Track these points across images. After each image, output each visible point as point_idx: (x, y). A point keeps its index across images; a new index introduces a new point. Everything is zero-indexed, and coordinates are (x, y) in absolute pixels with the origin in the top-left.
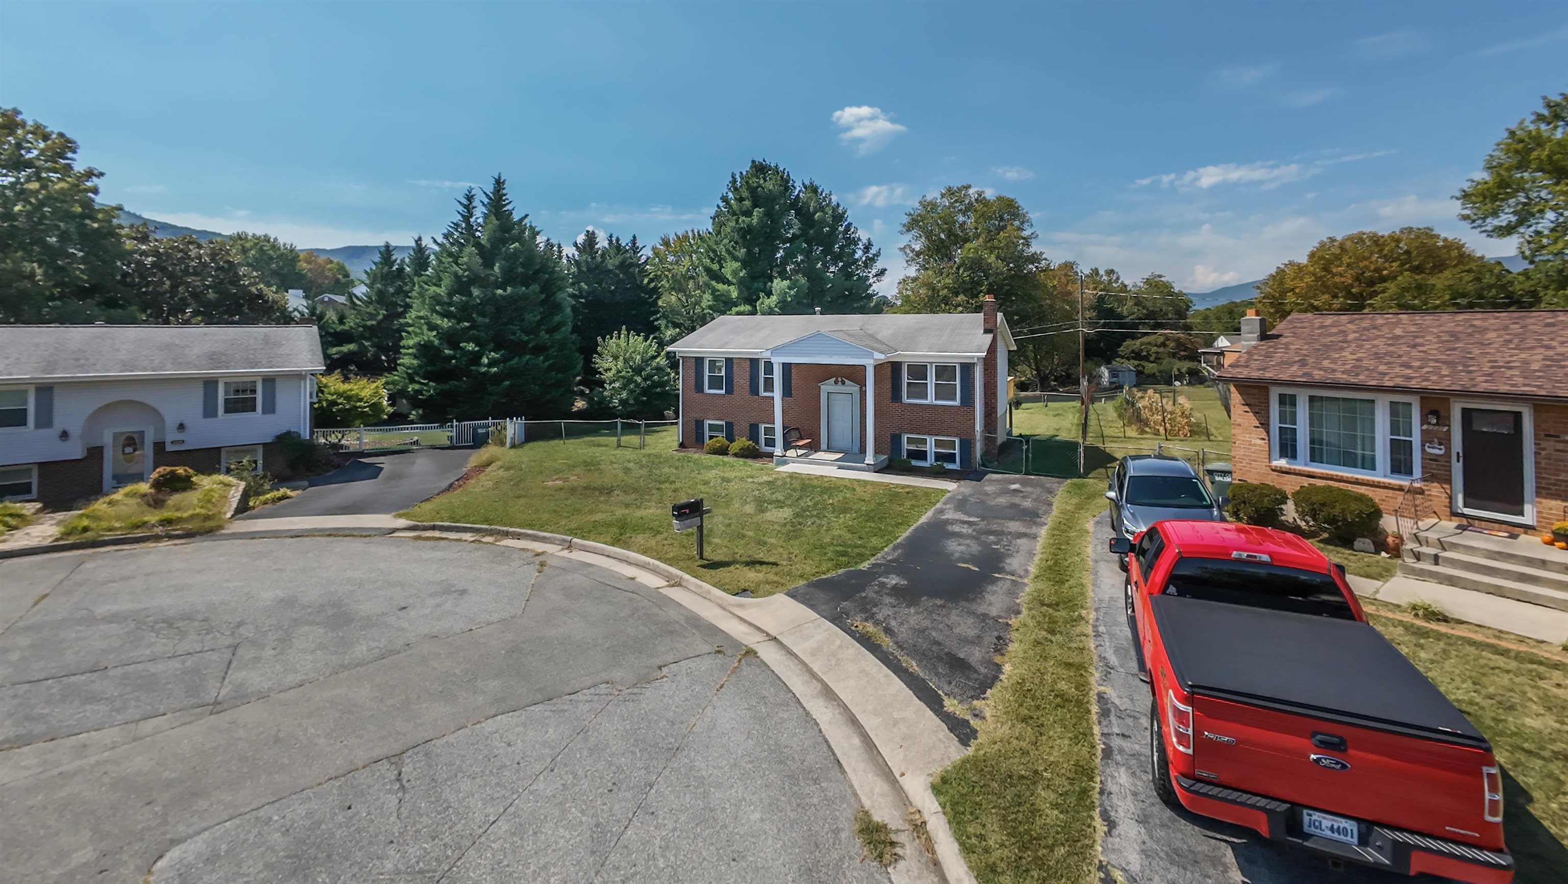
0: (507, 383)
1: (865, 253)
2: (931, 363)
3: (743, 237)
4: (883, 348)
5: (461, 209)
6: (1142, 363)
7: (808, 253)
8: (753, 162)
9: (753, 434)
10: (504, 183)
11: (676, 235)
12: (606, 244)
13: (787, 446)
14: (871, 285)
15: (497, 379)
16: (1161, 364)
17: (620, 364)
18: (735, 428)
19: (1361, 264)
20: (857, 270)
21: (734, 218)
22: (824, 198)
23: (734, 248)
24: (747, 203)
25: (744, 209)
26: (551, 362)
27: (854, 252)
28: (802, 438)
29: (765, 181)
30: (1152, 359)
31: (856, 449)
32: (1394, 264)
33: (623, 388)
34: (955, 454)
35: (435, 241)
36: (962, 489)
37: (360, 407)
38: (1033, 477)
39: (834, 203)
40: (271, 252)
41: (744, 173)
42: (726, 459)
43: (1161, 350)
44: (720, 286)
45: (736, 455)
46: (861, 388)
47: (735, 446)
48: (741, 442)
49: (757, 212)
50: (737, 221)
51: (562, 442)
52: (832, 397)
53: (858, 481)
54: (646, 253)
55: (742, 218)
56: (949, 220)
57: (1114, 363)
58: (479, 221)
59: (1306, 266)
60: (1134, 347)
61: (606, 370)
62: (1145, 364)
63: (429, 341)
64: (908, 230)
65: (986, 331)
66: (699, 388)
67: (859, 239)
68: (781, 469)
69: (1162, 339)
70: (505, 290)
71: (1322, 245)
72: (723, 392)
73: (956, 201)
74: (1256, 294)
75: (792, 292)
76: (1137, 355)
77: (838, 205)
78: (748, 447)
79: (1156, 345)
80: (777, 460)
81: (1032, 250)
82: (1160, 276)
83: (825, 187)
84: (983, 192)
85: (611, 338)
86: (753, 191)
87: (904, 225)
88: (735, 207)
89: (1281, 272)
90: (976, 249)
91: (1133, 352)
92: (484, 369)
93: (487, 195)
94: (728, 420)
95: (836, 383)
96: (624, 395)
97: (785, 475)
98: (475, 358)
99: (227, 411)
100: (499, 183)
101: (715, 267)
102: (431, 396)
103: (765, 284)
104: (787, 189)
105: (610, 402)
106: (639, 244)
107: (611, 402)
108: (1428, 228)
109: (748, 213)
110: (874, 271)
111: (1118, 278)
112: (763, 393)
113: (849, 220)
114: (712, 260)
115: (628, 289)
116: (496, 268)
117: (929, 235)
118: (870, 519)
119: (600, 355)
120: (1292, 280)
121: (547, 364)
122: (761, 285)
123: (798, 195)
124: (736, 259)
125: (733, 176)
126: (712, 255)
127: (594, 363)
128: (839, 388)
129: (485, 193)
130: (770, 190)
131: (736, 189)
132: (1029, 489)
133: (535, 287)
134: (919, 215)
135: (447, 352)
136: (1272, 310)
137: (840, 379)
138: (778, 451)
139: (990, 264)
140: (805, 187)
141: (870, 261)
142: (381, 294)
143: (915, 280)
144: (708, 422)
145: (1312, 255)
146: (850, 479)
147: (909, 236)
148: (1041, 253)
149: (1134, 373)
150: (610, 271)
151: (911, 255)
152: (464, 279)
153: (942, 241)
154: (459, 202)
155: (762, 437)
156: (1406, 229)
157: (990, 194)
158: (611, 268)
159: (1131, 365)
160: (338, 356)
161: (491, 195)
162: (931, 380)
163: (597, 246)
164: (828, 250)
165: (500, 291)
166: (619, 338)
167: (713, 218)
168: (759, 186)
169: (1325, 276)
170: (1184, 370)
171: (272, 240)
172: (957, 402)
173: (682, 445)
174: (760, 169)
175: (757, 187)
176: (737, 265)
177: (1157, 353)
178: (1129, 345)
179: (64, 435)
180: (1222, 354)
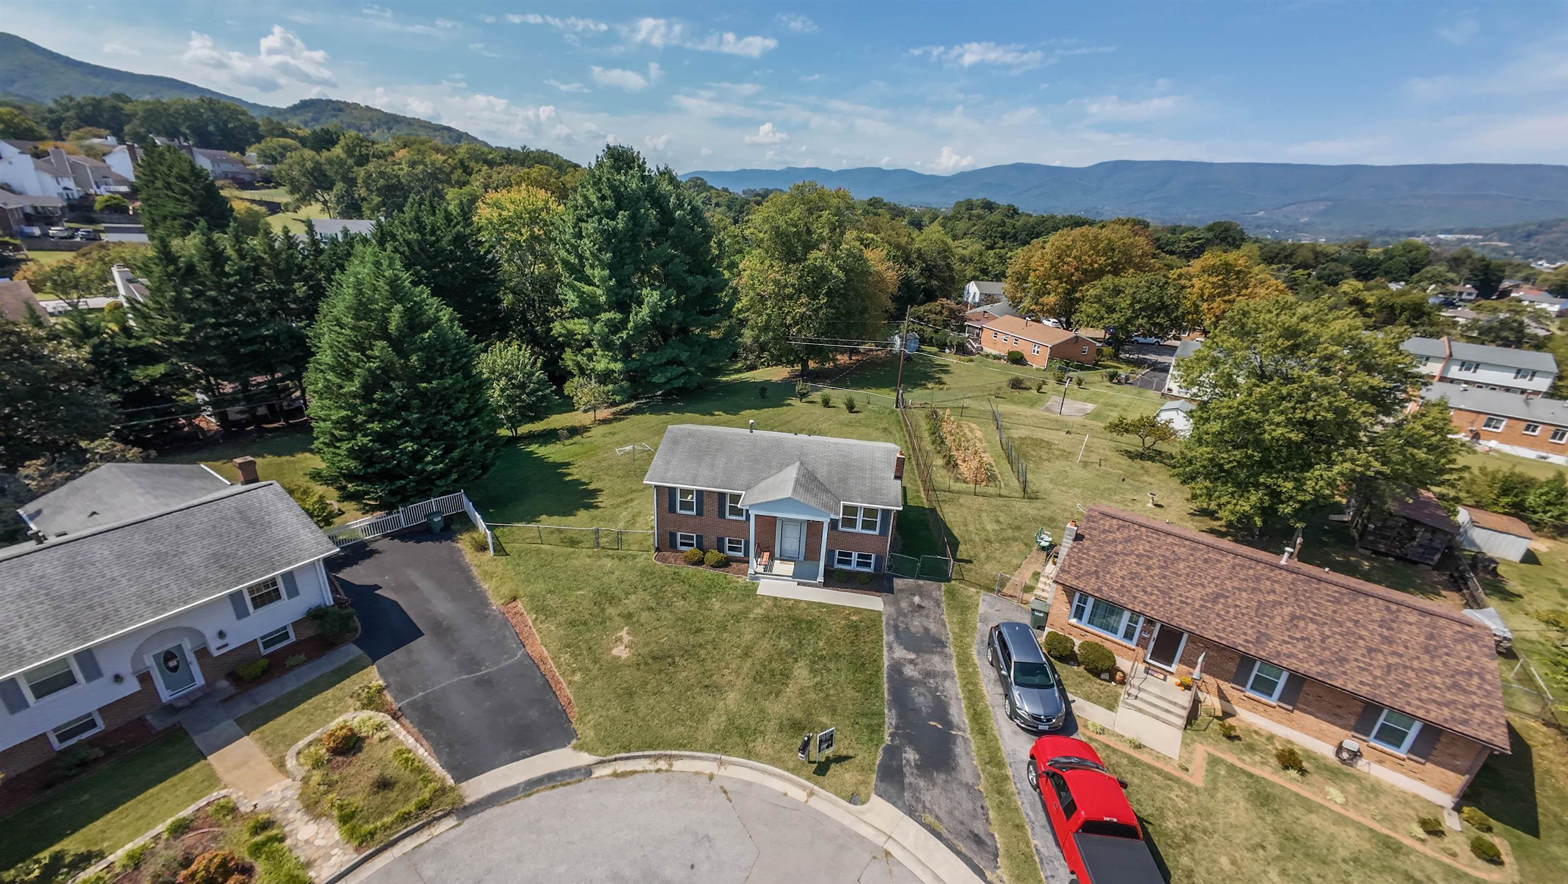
3: (608, 240)
8: (608, 146)
9: (720, 545)
16: (937, 331)
18: (706, 541)
21: (597, 217)
23: (599, 252)
24: (610, 204)
28: (763, 552)
30: (931, 325)
31: (801, 558)
34: (870, 563)
36: (888, 608)
38: (921, 582)
41: (602, 161)
42: (706, 571)
43: (938, 317)
44: (587, 288)
45: (712, 566)
47: (707, 560)
48: (715, 555)
49: (622, 216)
50: (600, 221)
52: (785, 523)
55: (605, 220)
62: (925, 328)
66: (672, 507)
68: (760, 590)
72: (693, 513)
75: (663, 304)
78: (721, 560)
80: (751, 576)
86: (614, 188)
88: (597, 205)
92: (430, 468)
94: (699, 534)
96: (511, 412)
98: (418, 457)
99: (256, 607)
103: (634, 291)
112: (730, 517)
114: (570, 254)
122: (630, 292)
124: (601, 261)
126: (569, 248)
132: (926, 603)
142: (178, 303)
144: (679, 534)
146: (814, 603)
149: (918, 341)
155: (727, 546)
159: (916, 332)
162: (860, 518)
172: (877, 532)
173: (658, 550)
175: (619, 184)
177: (935, 320)
179: (118, 678)
180: (981, 329)
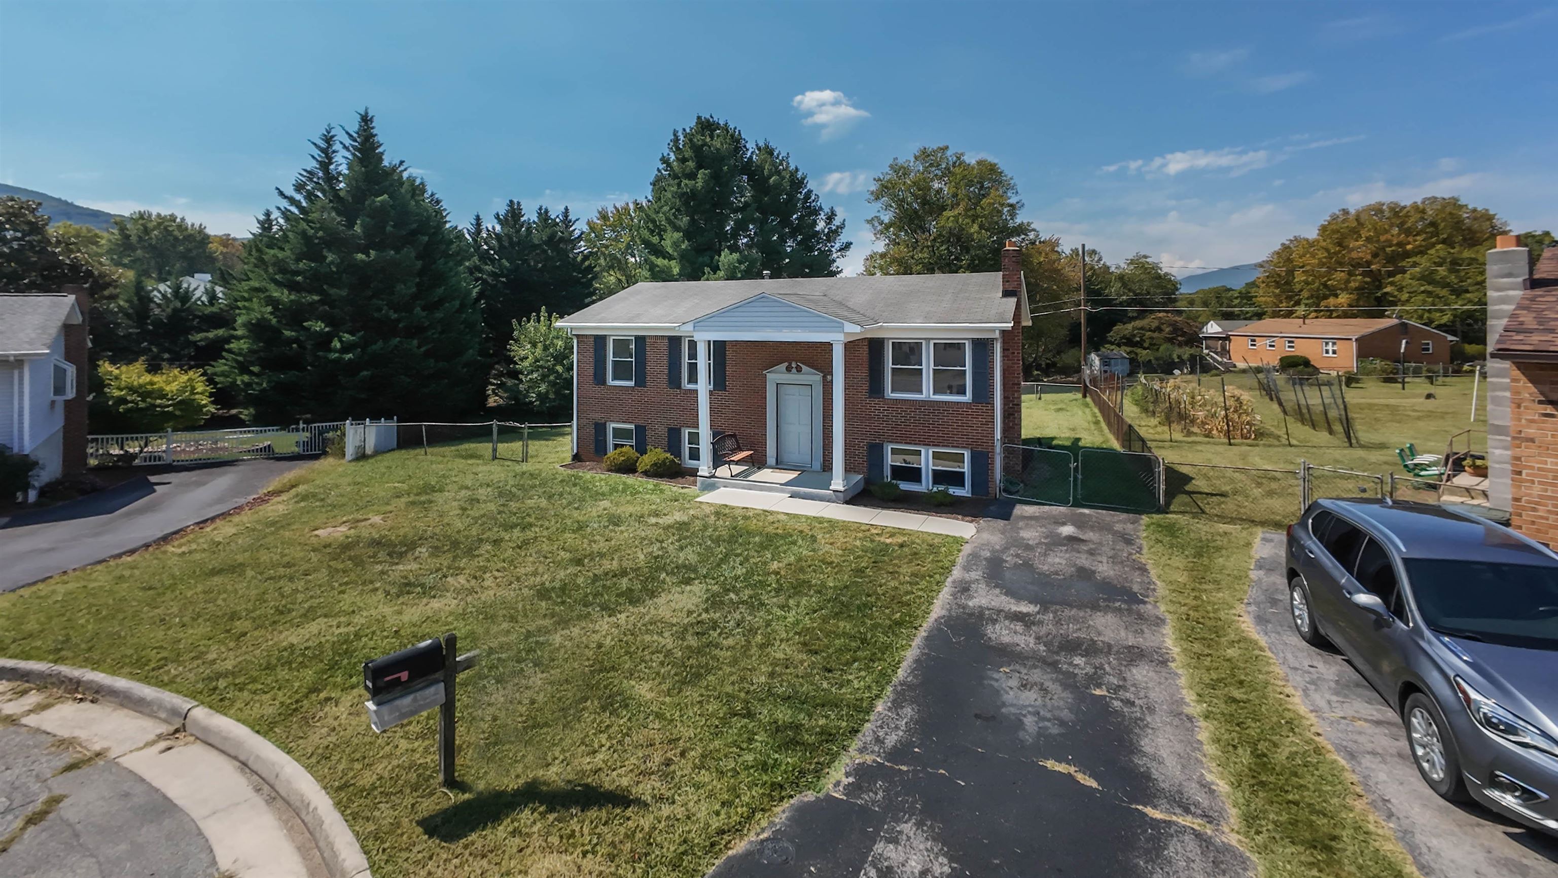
0: (365, 373)
1: (828, 224)
2: (928, 340)
3: (686, 203)
4: (856, 317)
5: (316, 152)
6: (1134, 349)
7: (762, 224)
8: (699, 118)
9: (674, 446)
10: (371, 120)
11: (615, 207)
12: (534, 217)
13: (718, 460)
14: (834, 261)
15: (352, 368)
16: (1158, 350)
17: (539, 351)
18: (649, 433)
19: (1382, 238)
20: (818, 243)
21: (676, 181)
22: (782, 161)
23: (676, 217)
24: (691, 164)
25: (688, 171)
26: (430, 346)
27: (815, 223)
28: (740, 449)
29: (712, 137)
30: (1146, 345)
31: (817, 465)
32: (1418, 238)
33: (544, 377)
34: (963, 473)
35: (281, 194)
36: (986, 536)
37: (159, 406)
38: (1086, 511)
39: (792, 167)
40: (176, 233)
41: (688, 131)
42: (630, 479)
43: (1156, 335)
44: (660, 262)
45: (646, 474)
46: (824, 377)
47: (646, 461)
48: (655, 455)
49: (701, 174)
50: (679, 185)
51: (423, 451)
52: (782, 389)
53: (820, 520)
54: (580, 227)
55: (685, 181)
56: (922, 186)
57: (1103, 350)
58: (340, 168)
59: (1318, 241)
60: (1126, 332)
61: (522, 360)
62: (1139, 350)
63: (263, 319)
64: (877, 198)
65: (1007, 294)
66: (600, 378)
67: (821, 208)
68: (709, 497)
69: (1155, 324)
70: (368, 255)
71: (1334, 218)
72: (631, 383)
73: (931, 165)
74: (1260, 274)
75: (743, 267)
76: (1129, 341)
77: (797, 170)
78: (664, 461)
79: (1150, 330)
80: (702, 483)
81: (1018, 220)
82: (1145, 257)
83: (781, 150)
84: (962, 154)
85: (529, 321)
86: (698, 150)
87: (872, 193)
88: (676, 168)
89: (1285, 248)
90: (956, 217)
91: (1124, 337)
92: (334, 356)
93: (350, 136)
94: (641, 422)
95: (789, 369)
96: (543, 388)
97: (707, 510)
98: (324, 342)
100: (366, 120)
101: (655, 240)
102: (264, 390)
103: (712, 258)
104: (737, 149)
105: (526, 396)
106: (572, 217)
107: (528, 397)
108: (1453, 198)
109: (692, 176)
110: (838, 246)
111: (1100, 259)
112: (686, 385)
113: (809, 187)
114: (652, 232)
115: (558, 267)
116: (358, 229)
117: (901, 202)
118: (842, 610)
119: (516, 341)
120: (1300, 257)
121: (423, 349)
122: (706, 259)
123: (751, 157)
124: (677, 229)
125: (675, 133)
126: (651, 226)
127: (510, 351)
128: (793, 377)
129: (347, 133)
130: (718, 150)
131: (678, 148)
132: (1089, 535)
133: (409, 252)
134: (889, 181)
135: (287, 333)
136: (1277, 291)
137: (794, 365)
138: (704, 467)
139: (972, 234)
140: (759, 149)
141: (833, 234)
143: (883, 256)
144: (611, 426)
145: (1323, 229)
146: (807, 518)
147: (878, 205)
148: (1029, 224)
149: (1127, 362)
150: (535, 247)
151: (879, 228)
152: (316, 241)
153: (916, 211)
154: (315, 144)
155: (686, 447)
156: (1429, 199)
157: (971, 159)
158: (536, 242)
159: (1123, 352)
160: (203, 343)
161: (355, 135)
162: (928, 365)
163: (522, 219)
164: (785, 221)
165: (360, 256)
166: (539, 321)
167: (653, 184)
168: (705, 144)
169: (1340, 252)
170: (1185, 357)
171: (178, 220)
172: (968, 397)
173: (577, 458)
174: (707, 126)
175: (703, 146)
176: (677, 235)
177: (1152, 338)
178: (1119, 330)
180: (1227, 338)
